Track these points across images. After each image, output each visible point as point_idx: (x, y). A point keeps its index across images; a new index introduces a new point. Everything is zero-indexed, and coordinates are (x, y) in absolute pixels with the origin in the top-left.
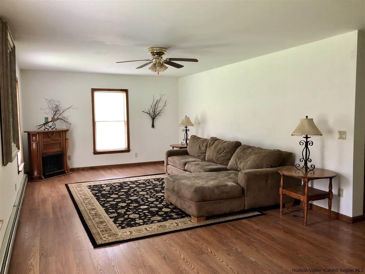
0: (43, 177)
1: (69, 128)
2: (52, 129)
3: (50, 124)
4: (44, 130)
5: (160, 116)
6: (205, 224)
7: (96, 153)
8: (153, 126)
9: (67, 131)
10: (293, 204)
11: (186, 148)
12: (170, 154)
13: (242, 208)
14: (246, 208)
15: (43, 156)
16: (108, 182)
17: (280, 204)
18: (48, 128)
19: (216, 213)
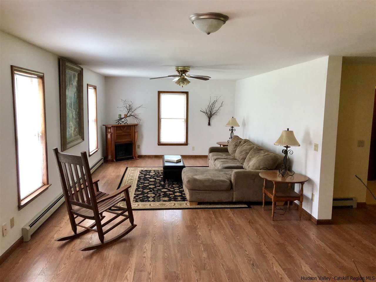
0: (115, 160)
1: (138, 123)
2: (125, 123)
3: (123, 120)
4: (118, 124)
5: (216, 115)
6: (195, 207)
7: (160, 144)
8: (209, 124)
9: (137, 125)
10: (284, 204)
11: (227, 146)
12: (213, 150)
13: (230, 200)
14: (234, 200)
15: (116, 144)
16: (158, 168)
17: (262, 202)
18: (121, 122)
19: (206, 200)
